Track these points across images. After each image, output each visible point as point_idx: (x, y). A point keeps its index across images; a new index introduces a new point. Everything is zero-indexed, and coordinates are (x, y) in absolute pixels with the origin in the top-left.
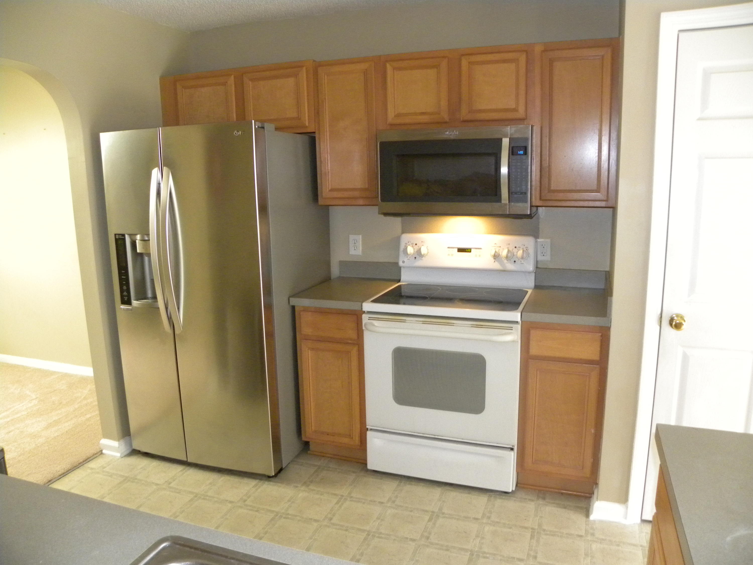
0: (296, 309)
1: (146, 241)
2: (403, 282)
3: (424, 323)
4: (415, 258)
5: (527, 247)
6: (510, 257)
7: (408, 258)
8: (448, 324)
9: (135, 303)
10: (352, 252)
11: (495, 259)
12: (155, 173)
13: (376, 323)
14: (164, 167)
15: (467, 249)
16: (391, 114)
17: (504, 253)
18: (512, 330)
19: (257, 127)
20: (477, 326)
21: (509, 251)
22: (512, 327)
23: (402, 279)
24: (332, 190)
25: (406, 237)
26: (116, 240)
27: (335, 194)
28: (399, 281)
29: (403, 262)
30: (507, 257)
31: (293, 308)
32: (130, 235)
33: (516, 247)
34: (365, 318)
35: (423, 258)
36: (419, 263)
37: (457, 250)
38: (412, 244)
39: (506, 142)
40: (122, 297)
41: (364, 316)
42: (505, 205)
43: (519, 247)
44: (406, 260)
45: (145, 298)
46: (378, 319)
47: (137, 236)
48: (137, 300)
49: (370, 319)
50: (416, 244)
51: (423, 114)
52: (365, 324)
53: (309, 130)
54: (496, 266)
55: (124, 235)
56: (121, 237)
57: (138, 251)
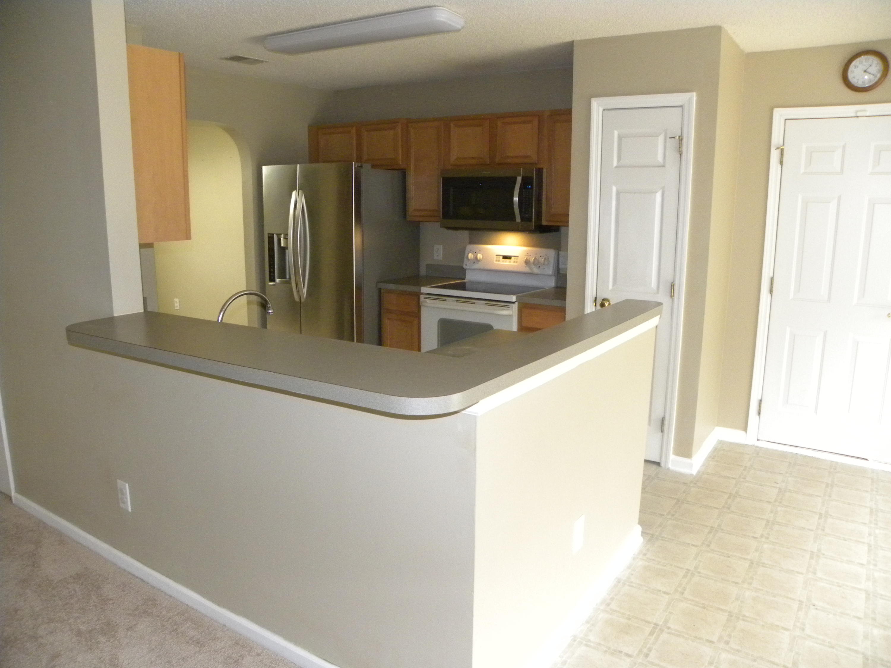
0: (382, 291)
1: (286, 238)
2: (467, 280)
3: (458, 301)
4: (474, 262)
5: (548, 257)
6: (536, 263)
7: (470, 262)
8: (472, 303)
9: (278, 280)
10: (435, 257)
11: (526, 264)
12: (294, 193)
13: (428, 301)
14: (300, 190)
15: (508, 257)
16: (453, 158)
17: (532, 260)
18: (509, 307)
19: (356, 166)
20: (488, 305)
21: (535, 258)
22: (509, 306)
23: (466, 279)
24: (415, 210)
25: (470, 247)
26: (269, 237)
27: (417, 213)
28: (464, 279)
29: (466, 265)
30: (534, 263)
31: (380, 290)
32: (277, 235)
33: (541, 257)
34: (422, 297)
35: (479, 263)
36: (476, 266)
37: (502, 257)
38: (473, 252)
39: (519, 179)
40: (270, 276)
41: (421, 296)
42: (519, 223)
43: (543, 257)
44: (468, 264)
45: (285, 278)
46: (430, 299)
47: (281, 235)
48: (279, 278)
49: (426, 298)
50: (475, 252)
51: (473, 158)
52: (422, 302)
53: (402, 167)
54: (526, 269)
55: (273, 235)
56: (272, 236)
57: (282, 245)
